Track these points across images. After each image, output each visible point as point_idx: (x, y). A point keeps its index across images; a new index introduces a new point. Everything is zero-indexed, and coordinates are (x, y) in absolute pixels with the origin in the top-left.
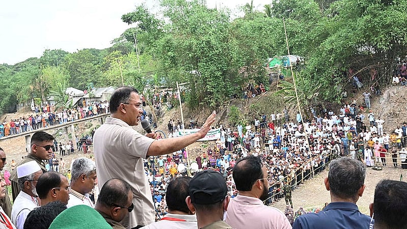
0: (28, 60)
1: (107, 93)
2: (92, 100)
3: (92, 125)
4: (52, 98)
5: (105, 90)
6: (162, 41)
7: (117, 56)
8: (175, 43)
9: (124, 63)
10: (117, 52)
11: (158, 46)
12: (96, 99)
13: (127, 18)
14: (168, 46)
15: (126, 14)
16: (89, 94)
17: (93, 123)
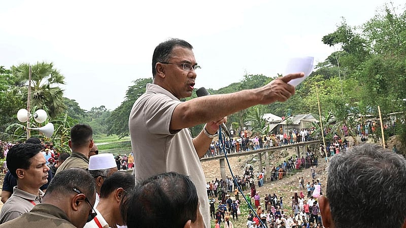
0: (231, 85)
1: (305, 120)
2: (289, 127)
3: (288, 154)
4: (249, 123)
5: (304, 117)
6: (368, 63)
7: (318, 81)
8: (385, 65)
9: (325, 88)
10: (319, 76)
11: (364, 69)
12: (293, 127)
13: (329, 39)
14: (377, 67)
15: (328, 35)
16: (286, 121)
17: (289, 152)
